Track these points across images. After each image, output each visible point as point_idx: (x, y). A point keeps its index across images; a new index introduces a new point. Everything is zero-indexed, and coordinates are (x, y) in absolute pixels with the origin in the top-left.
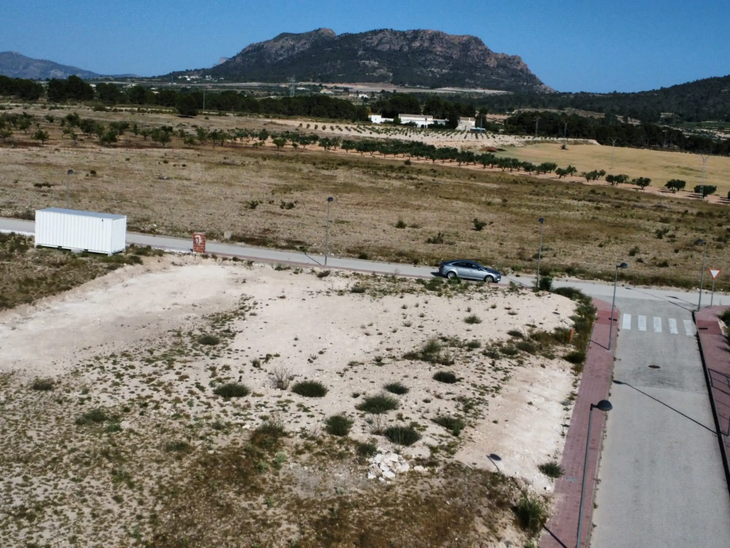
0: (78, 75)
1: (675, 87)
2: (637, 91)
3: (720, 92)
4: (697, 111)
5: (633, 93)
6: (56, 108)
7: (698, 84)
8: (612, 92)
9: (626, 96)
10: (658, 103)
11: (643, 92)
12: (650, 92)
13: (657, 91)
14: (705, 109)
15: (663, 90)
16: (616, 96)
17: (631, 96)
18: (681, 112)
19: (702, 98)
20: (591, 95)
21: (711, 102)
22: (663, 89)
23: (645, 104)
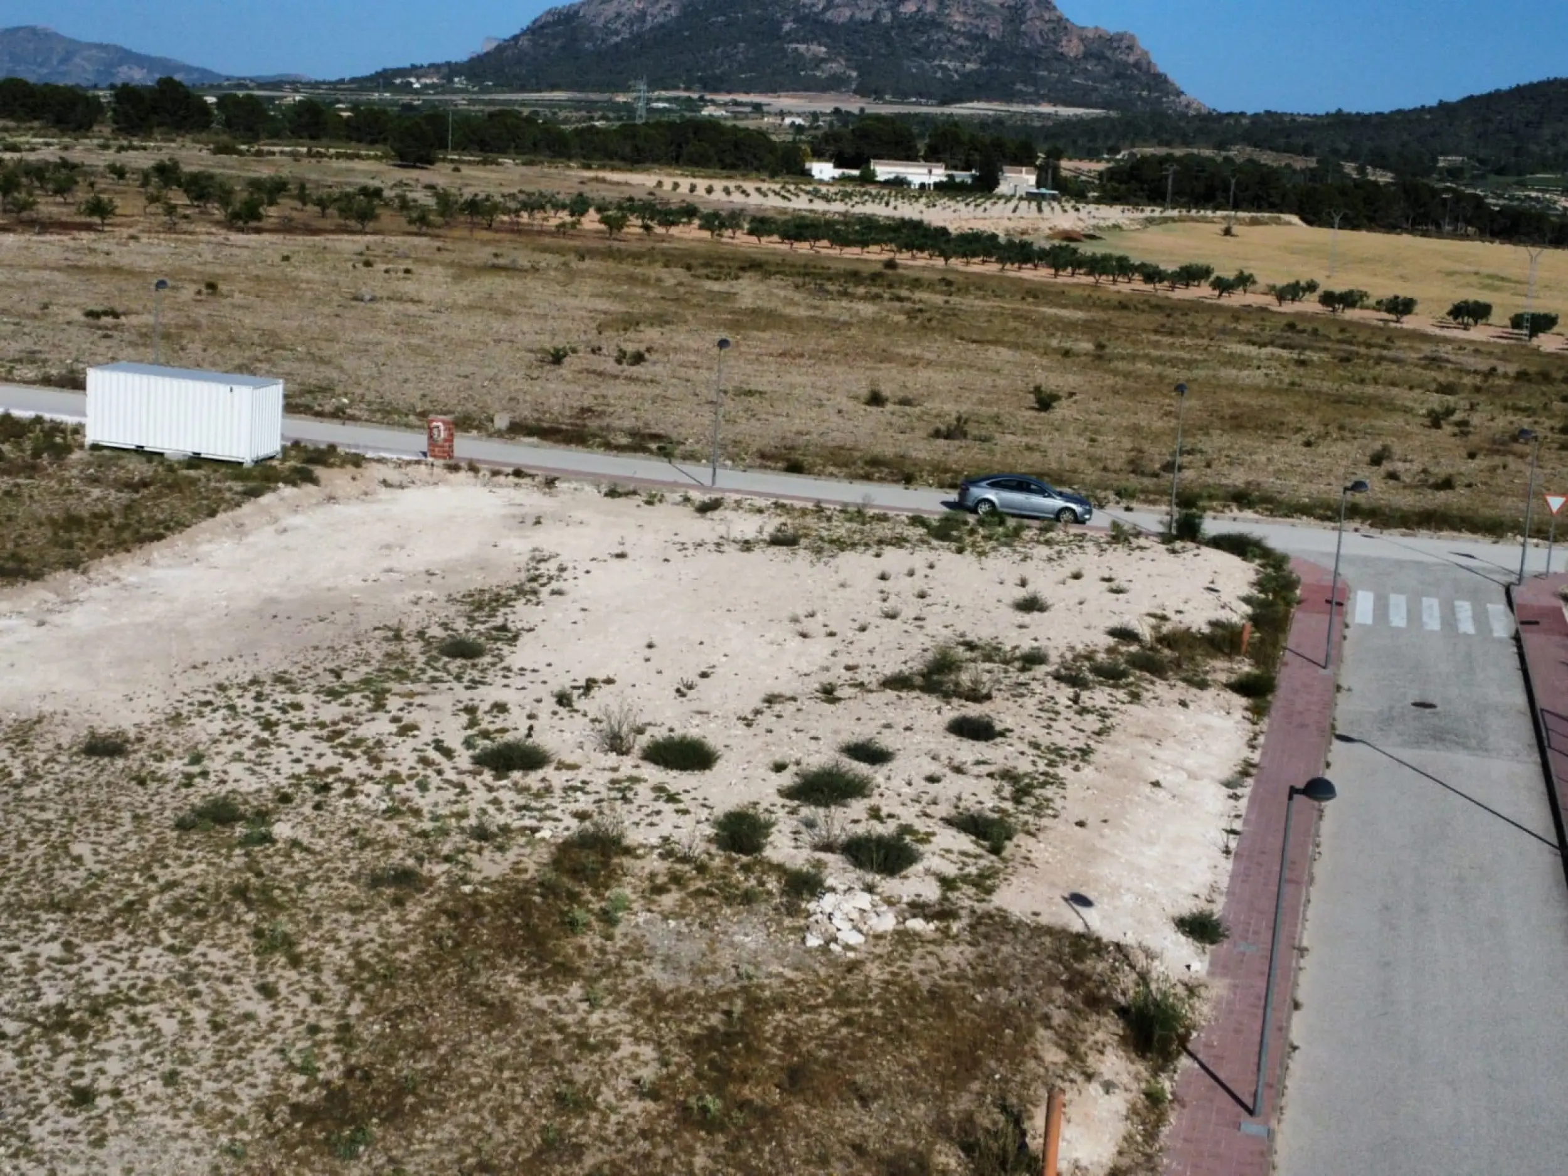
0: (178, 77)
1: (1471, 98)
2: (1386, 109)
4: (1517, 152)
5: (1378, 114)
6: (131, 147)
7: (1521, 93)
8: (1333, 110)
9: (1363, 121)
10: (1433, 135)
11: (1399, 112)
12: (1415, 110)
13: (1431, 110)
14: (1534, 148)
15: (1444, 108)
16: (1341, 121)
17: (1374, 119)
18: (1482, 154)
19: (1527, 125)
20: (1286, 119)
21: (1547, 132)
22: (1442, 105)
23: (1405, 137)
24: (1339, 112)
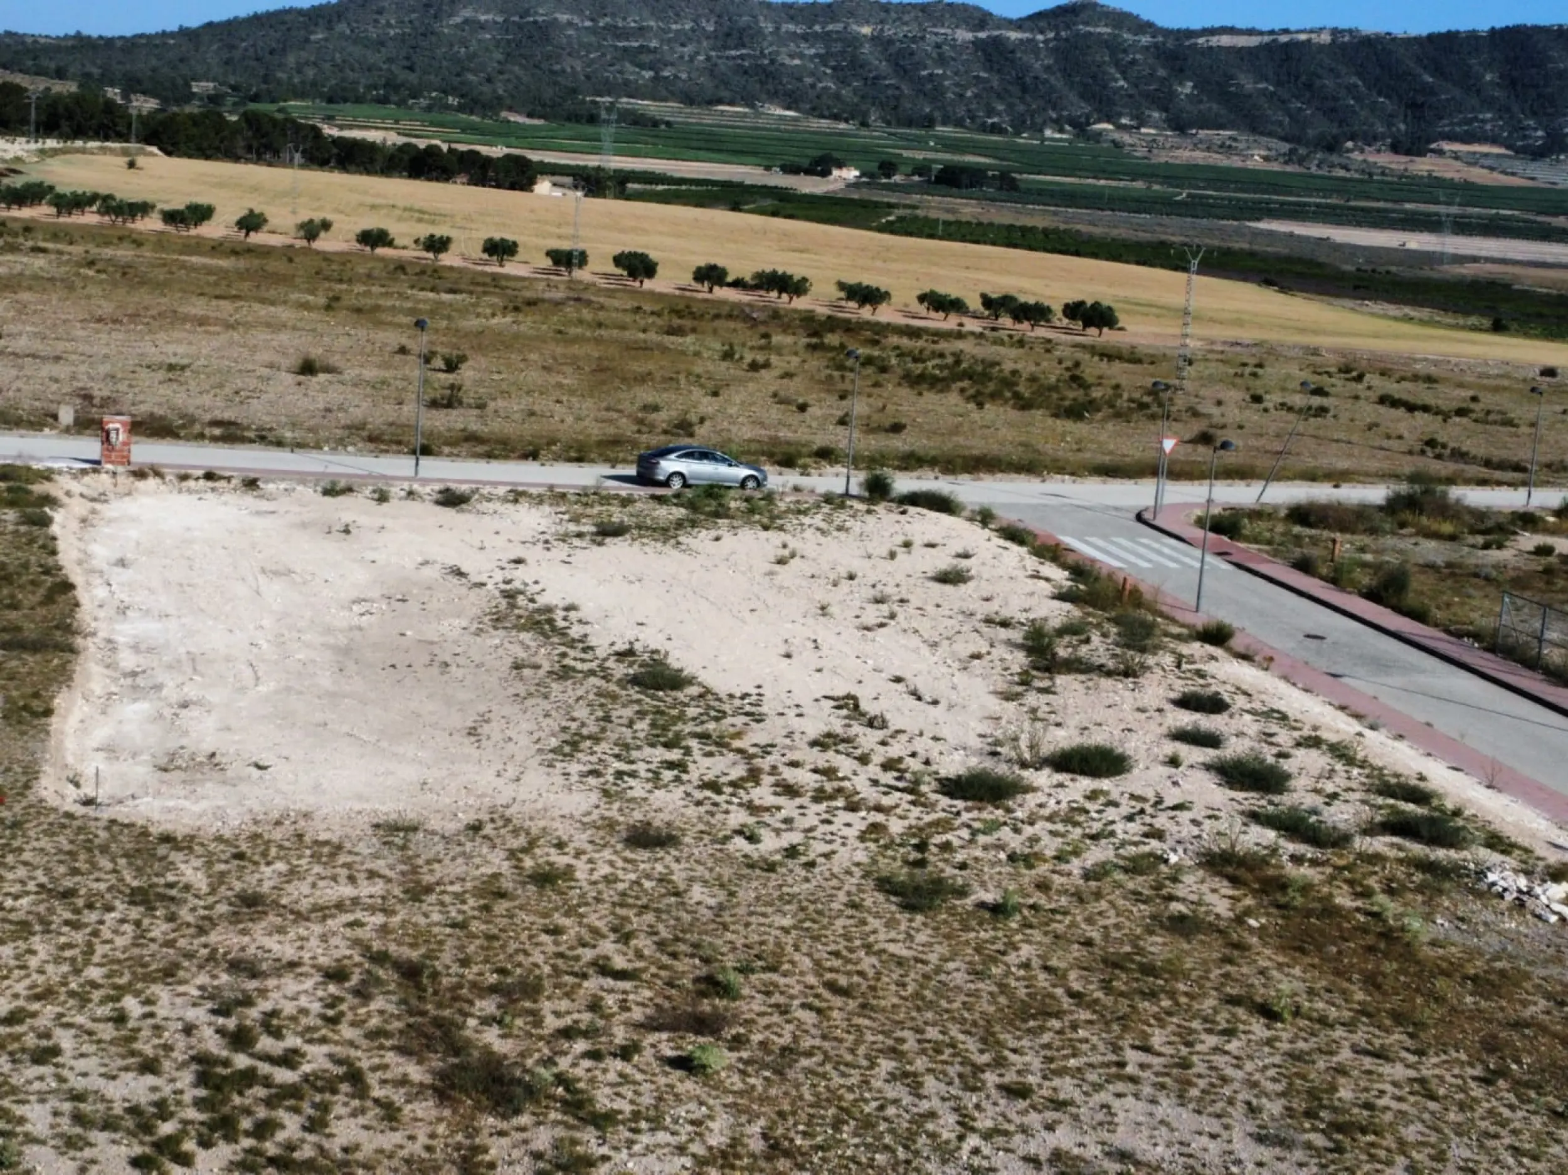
1: (210, 25)
2: (128, 33)
3: (307, 40)
4: (266, 79)
5: (122, 38)
7: (258, 21)
8: (72, 32)
9: (108, 43)
10: (182, 60)
11: (142, 36)
12: (157, 35)
13: (172, 35)
14: (280, 75)
15: (185, 33)
16: (81, 44)
17: (119, 44)
18: (232, 81)
19: (272, 52)
20: (29, 40)
21: (291, 60)
22: (184, 31)
23: (154, 62)
24: (78, 36)
